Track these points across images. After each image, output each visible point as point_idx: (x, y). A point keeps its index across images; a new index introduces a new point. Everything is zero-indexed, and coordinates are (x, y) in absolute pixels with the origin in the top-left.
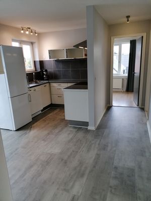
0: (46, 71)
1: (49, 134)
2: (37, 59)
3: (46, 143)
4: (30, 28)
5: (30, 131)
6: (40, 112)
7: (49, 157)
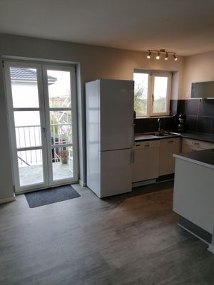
0: (184, 117)
1: (134, 224)
2: (176, 98)
3: (116, 239)
4: (163, 51)
5: (116, 207)
6: (154, 181)
7: (98, 265)
